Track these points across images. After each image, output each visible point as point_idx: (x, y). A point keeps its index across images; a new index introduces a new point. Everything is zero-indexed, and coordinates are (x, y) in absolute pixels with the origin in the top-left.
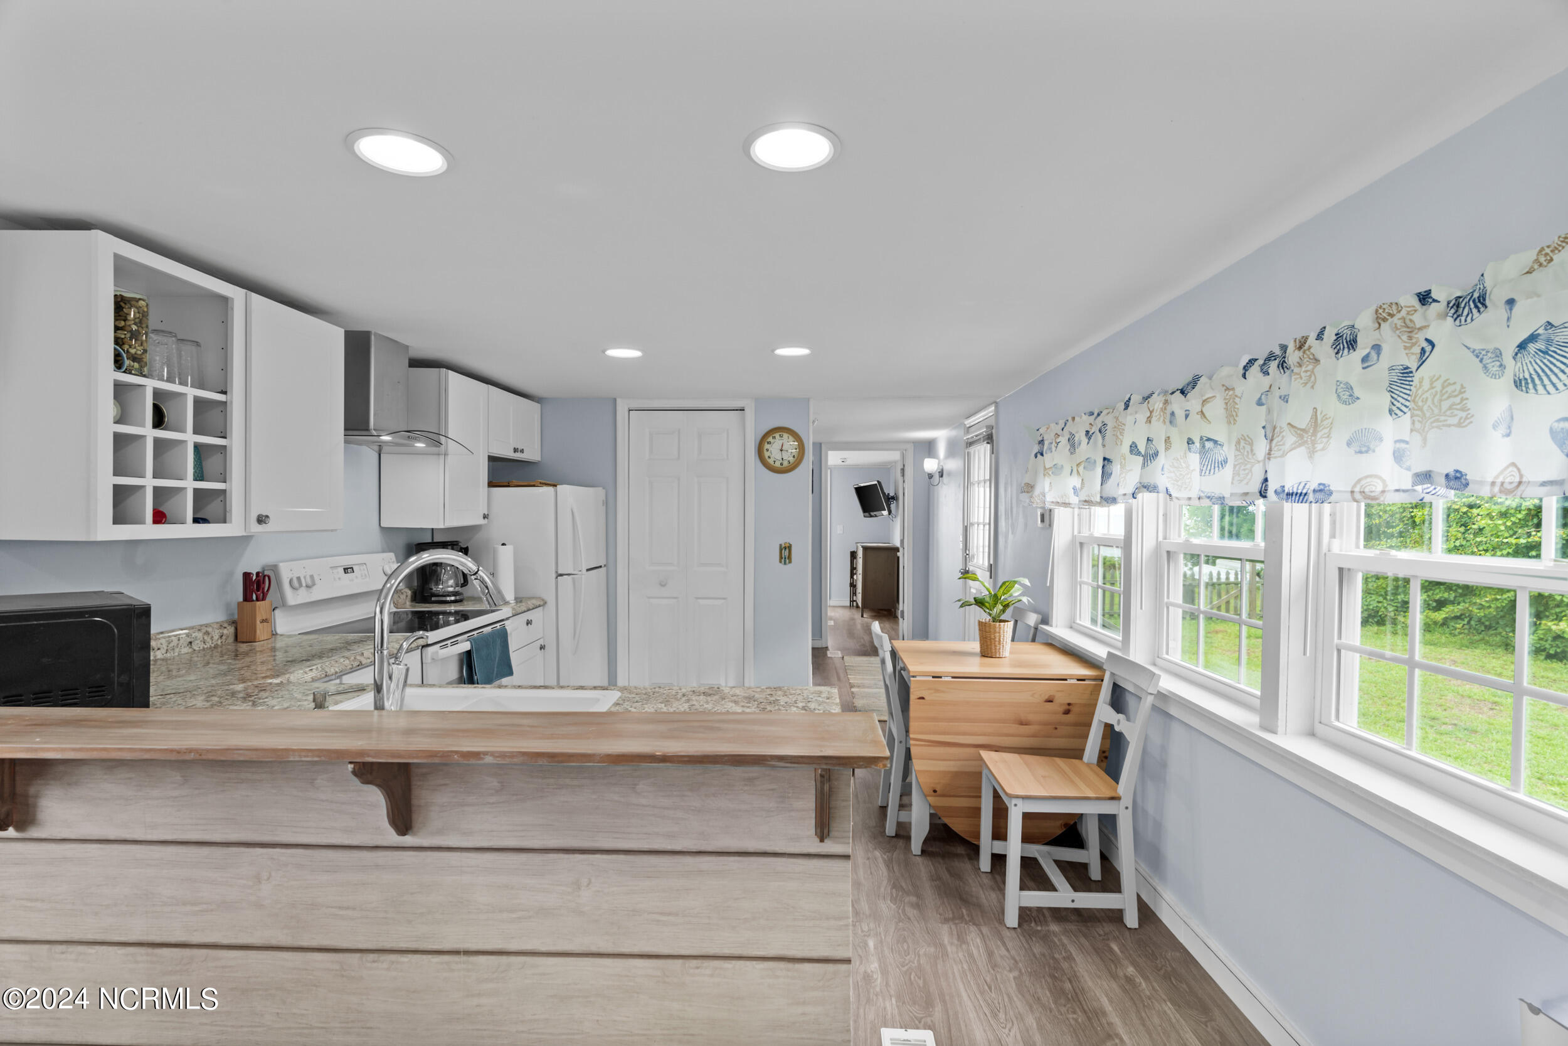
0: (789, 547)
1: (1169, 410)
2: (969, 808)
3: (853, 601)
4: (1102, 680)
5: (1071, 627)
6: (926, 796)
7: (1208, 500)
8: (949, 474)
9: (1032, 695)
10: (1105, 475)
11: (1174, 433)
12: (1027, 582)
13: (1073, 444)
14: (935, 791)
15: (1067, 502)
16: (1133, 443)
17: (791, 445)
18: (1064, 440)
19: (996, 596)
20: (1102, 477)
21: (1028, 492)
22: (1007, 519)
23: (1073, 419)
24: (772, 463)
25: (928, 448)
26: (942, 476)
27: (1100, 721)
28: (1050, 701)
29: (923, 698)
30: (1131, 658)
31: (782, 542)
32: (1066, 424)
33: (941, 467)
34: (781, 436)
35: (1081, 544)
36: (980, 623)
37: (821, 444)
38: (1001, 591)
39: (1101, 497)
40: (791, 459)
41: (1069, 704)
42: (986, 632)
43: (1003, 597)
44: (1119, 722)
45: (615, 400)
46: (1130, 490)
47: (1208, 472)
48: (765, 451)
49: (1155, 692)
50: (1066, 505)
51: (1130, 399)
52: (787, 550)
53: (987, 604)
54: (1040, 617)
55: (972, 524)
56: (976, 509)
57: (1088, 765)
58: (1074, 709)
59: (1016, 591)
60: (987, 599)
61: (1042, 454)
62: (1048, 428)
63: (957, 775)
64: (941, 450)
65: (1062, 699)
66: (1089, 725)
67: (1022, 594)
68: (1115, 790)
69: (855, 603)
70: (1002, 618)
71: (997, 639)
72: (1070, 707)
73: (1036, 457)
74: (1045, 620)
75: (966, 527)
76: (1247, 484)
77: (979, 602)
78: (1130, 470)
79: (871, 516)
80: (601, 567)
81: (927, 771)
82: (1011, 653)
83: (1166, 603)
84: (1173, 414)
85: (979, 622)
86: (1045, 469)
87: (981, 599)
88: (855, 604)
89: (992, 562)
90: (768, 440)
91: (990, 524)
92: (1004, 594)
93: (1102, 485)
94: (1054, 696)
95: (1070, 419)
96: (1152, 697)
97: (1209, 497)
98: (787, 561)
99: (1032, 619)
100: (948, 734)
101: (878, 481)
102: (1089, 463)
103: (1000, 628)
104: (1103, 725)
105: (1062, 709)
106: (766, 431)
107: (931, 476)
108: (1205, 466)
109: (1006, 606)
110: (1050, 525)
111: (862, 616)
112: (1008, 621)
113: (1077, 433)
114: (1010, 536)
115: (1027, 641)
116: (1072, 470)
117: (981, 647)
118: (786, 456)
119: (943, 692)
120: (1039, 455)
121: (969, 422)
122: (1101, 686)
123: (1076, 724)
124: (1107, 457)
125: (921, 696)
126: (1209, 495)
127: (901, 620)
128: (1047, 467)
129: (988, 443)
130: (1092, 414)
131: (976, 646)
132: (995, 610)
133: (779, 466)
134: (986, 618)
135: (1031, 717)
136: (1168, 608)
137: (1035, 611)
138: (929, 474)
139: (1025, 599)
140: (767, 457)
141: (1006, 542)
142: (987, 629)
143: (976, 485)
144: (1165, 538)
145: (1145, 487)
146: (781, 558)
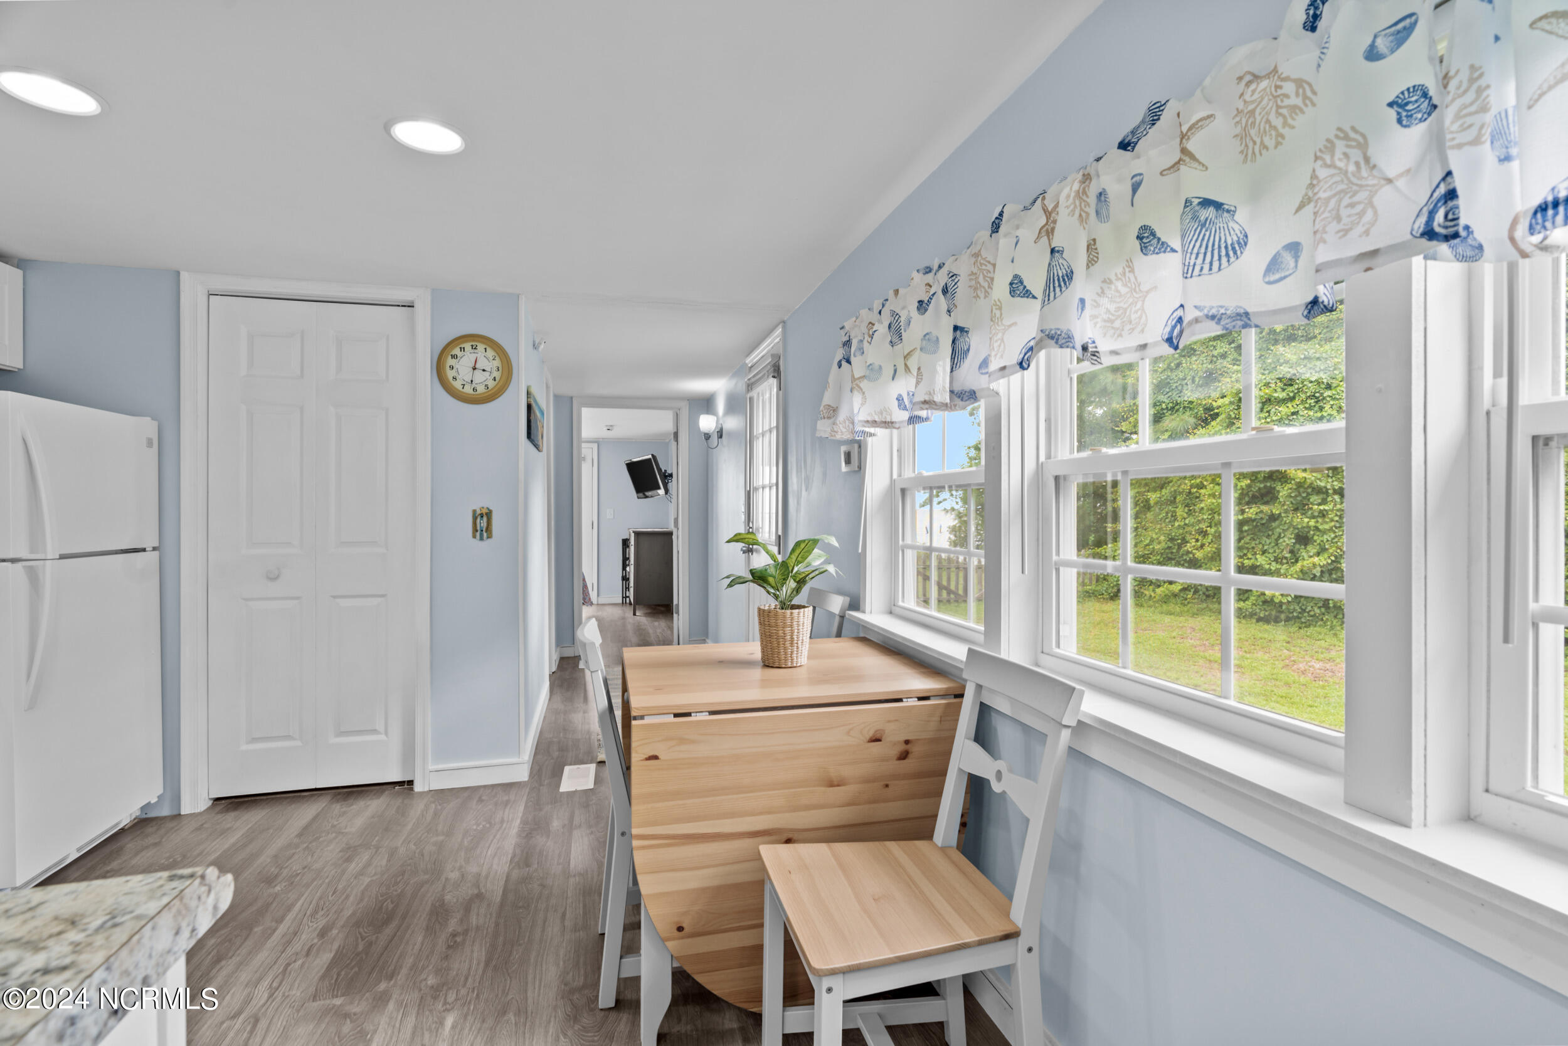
0: (489, 515)
1: (1093, 191)
2: (744, 948)
3: (626, 597)
4: (961, 696)
5: (891, 613)
6: (664, 940)
7: (1212, 324)
8: (730, 434)
9: (848, 733)
10: (957, 355)
11: (1103, 232)
12: (834, 542)
13: (896, 331)
14: (680, 929)
15: (888, 419)
16: (1016, 276)
17: (487, 360)
18: (882, 329)
19: (784, 564)
20: (953, 359)
21: (829, 418)
22: (799, 471)
23: (896, 292)
24: (460, 388)
25: (706, 403)
26: (721, 437)
27: (960, 770)
28: (876, 740)
29: (656, 757)
30: (1003, 655)
31: (477, 507)
32: (883, 306)
33: (720, 426)
34: (474, 348)
35: (903, 491)
36: (761, 612)
37: (572, 398)
38: (794, 557)
39: (952, 392)
40: (491, 384)
41: (907, 742)
42: (769, 625)
43: (796, 569)
44: (999, 776)
45: (178, 273)
46: (1014, 357)
47: (1206, 267)
48: (448, 368)
49: (1074, 723)
50: (888, 424)
51: (1001, 214)
52: (485, 519)
53: (771, 580)
54: (848, 599)
55: (756, 489)
56: (761, 467)
57: (943, 849)
58: (915, 750)
59: (817, 558)
60: (772, 571)
61: (849, 362)
62: (857, 318)
63: (719, 892)
64: (721, 405)
65: (896, 735)
66: (943, 773)
67: (827, 562)
68: (1006, 913)
69: (628, 599)
70: (795, 602)
71: (788, 637)
72: (908, 747)
73: (840, 366)
74: (855, 604)
75: (749, 492)
76: (1367, 233)
77: (759, 577)
78: (1010, 326)
79: (647, 497)
80: (144, 550)
81: (668, 894)
82: (809, 658)
83: (1056, 563)
84: (1101, 195)
85: (759, 609)
86: (853, 379)
87: (761, 571)
88: (628, 601)
89: (780, 533)
90: (453, 353)
91: (777, 484)
92: (798, 562)
93: (952, 371)
94: (883, 731)
95: (891, 293)
96: (1070, 730)
97: (1213, 317)
98: (485, 535)
99: (836, 603)
100: (705, 818)
101: (652, 455)
102: (929, 341)
103: (792, 619)
104: (966, 778)
105: (895, 751)
106: (450, 340)
107: (707, 437)
108: (1201, 256)
109: (801, 582)
110: (860, 467)
111: (634, 614)
112: (804, 607)
113: (903, 308)
114: (804, 493)
115: (828, 636)
116: (895, 371)
117: (763, 652)
118: (479, 377)
119: (693, 742)
120: (844, 363)
121: (750, 360)
122: (960, 705)
123: (918, 775)
124: (959, 325)
125: (651, 754)
126: (1214, 311)
127: (675, 615)
128: (857, 376)
129: (774, 377)
130: (928, 270)
131: (754, 650)
132: (784, 589)
133: (471, 392)
134: (770, 603)
135: (847, 772)
136: (1058, 570)
137: (840, 592)
138: (705, 434)
139: (831, 569)
140: (451, 379)
141: (798, 503)
142: (773, 621)
143: (761, 439)
144: (1048, 457)
145: (1052, 338)
146: (475, 530)
